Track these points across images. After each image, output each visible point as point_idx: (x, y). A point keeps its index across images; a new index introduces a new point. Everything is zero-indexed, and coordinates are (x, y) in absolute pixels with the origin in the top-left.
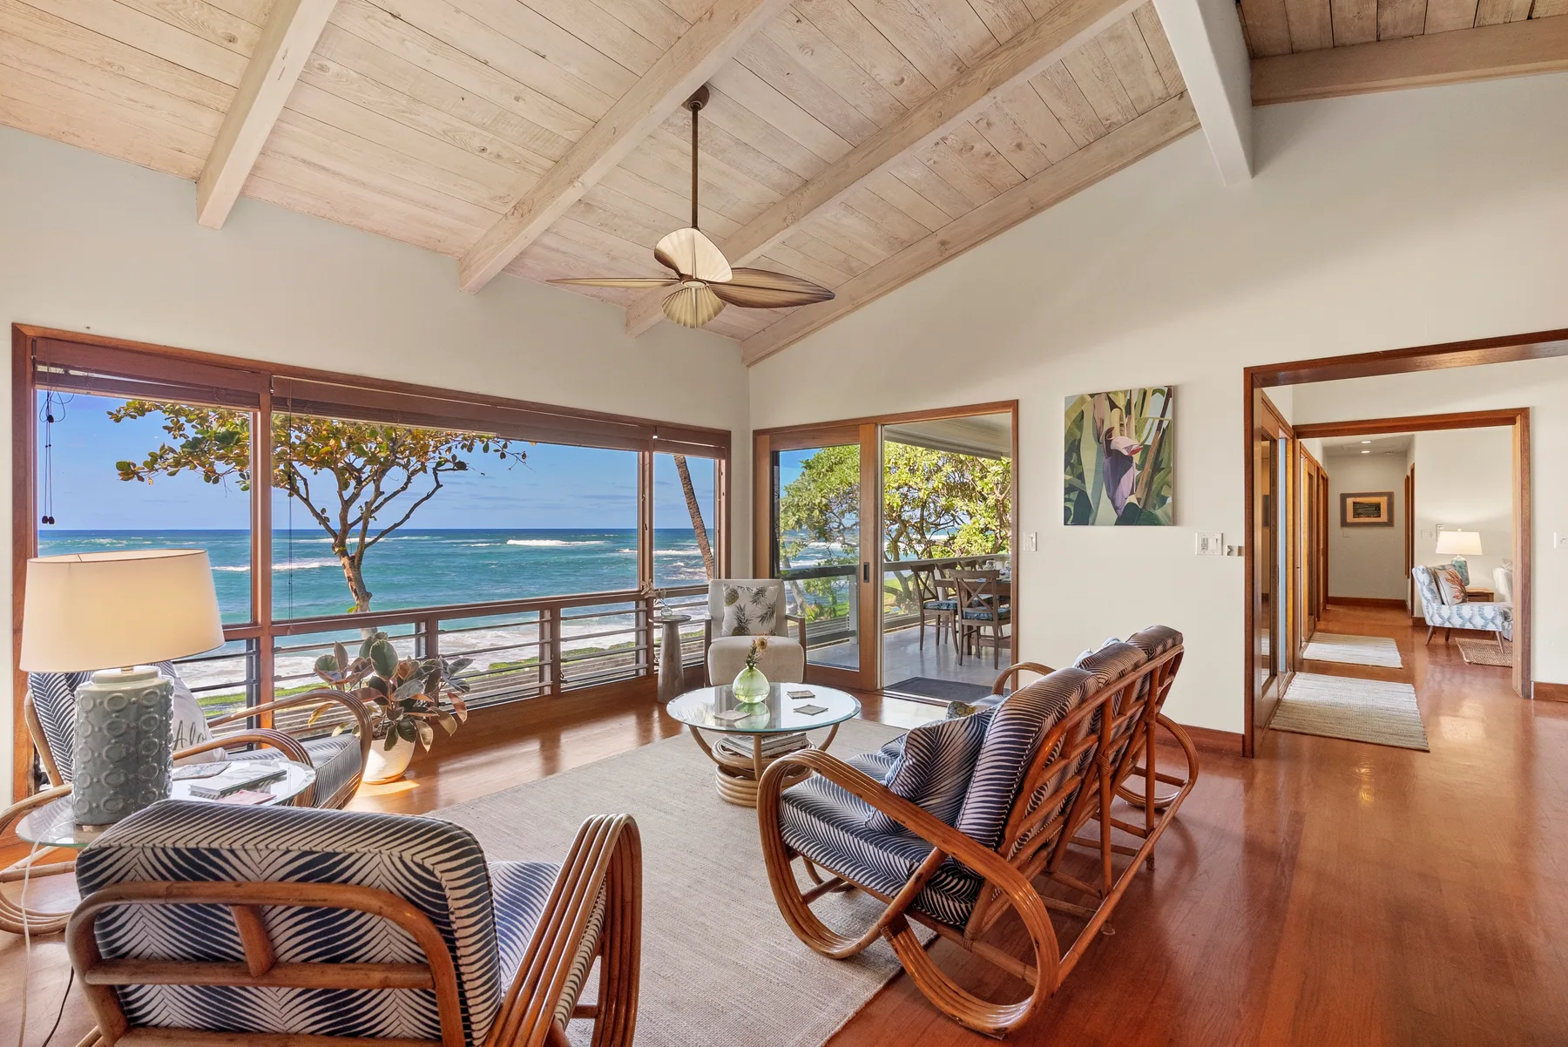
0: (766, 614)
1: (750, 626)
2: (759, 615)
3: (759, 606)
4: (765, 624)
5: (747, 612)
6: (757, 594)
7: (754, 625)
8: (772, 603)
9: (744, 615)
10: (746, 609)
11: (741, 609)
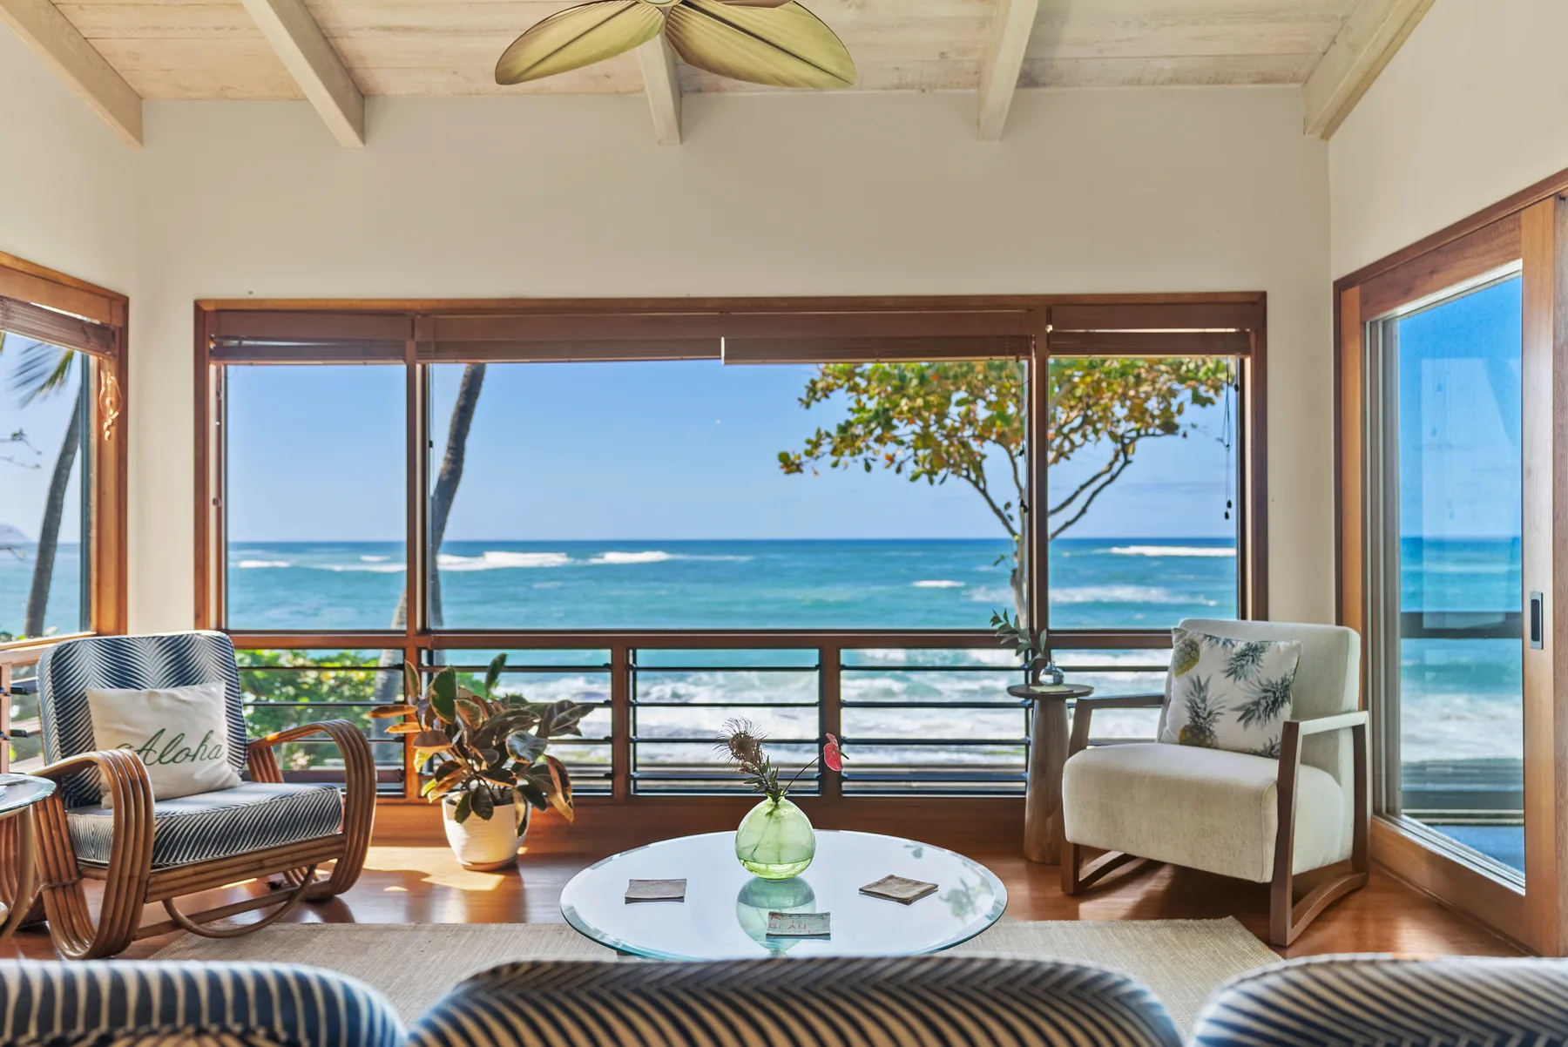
0: (1257, 703)
1: (1216, 728)
2: (1239, 703)
3: (1241, 683)
4: (1253, 724)
5: (1212, 694)
6: (1242, 655)
7: (1226, 726)
8: (1276, 678)
9: (1204, 700)
10: (1210, 686)
11: (1199, 687)
